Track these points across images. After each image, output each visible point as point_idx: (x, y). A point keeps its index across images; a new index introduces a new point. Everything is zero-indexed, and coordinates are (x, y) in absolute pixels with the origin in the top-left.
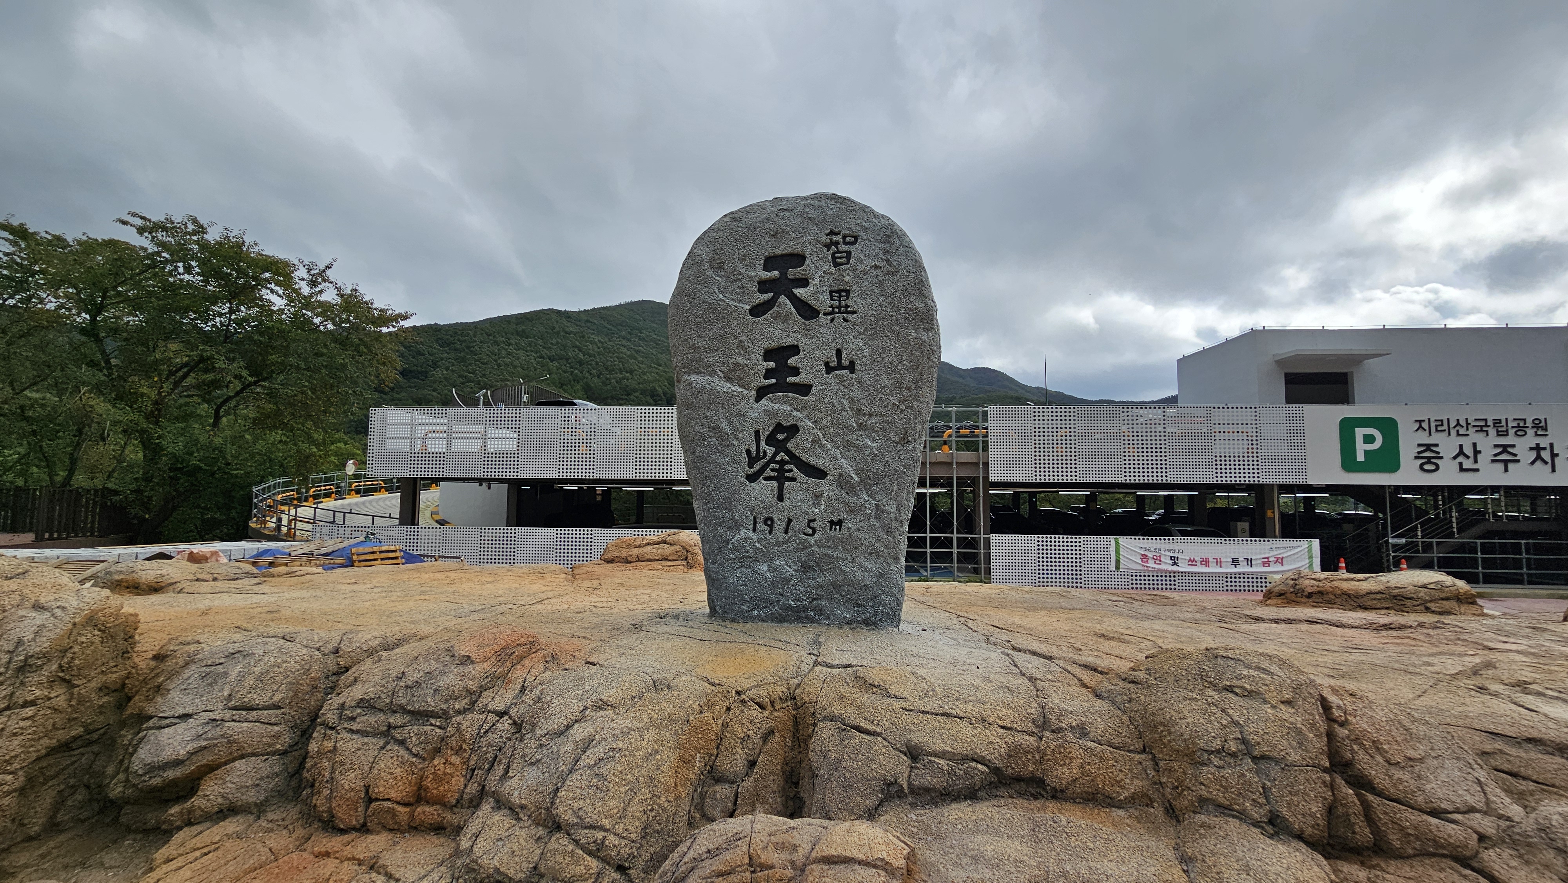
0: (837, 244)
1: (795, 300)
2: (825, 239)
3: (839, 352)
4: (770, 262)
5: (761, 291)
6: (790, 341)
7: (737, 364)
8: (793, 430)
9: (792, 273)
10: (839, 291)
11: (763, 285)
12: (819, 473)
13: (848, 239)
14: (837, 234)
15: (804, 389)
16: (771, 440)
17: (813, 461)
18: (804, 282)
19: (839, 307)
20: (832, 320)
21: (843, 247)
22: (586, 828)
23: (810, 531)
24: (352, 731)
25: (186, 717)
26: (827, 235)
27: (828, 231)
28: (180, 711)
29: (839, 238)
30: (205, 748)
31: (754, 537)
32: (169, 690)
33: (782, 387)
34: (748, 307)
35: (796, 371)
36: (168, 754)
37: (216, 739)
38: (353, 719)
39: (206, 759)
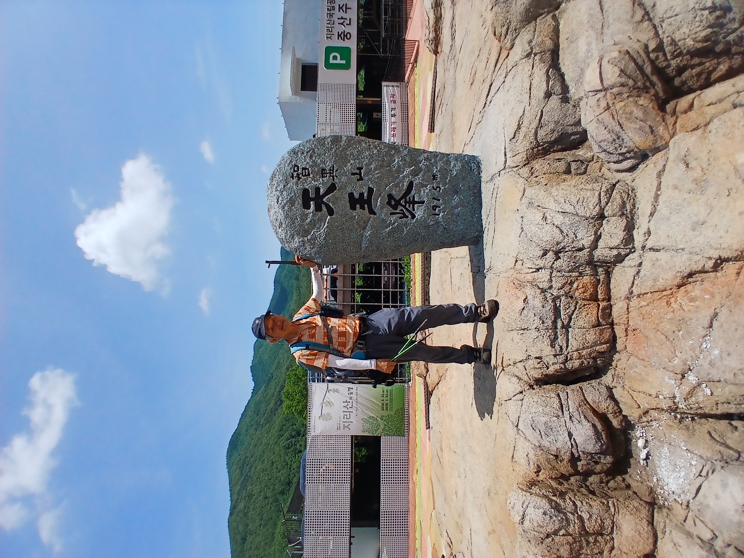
0: (298, 175)
1: (326, 193)
2: (295, 180)
3: (353, 174)
4: (306, 206)
5: (321, 210)
6: (347, 196)
7: (357, 223)
8: (390, 197)
9: (312, 195)
10: (322, 174)
11: (318, 209)
12: (411, 185)
13: (296, 169)
14: (293, 174)
15: (371, 190)
16: (395, 207)
17: (405, 187)
18: (318, 189)
19: (330, 173)
20: (337, 177)
21: (300, 171)
22: (601, 202)
23: (438, 189)
24: (567, 346)
25: (570, 435)
26: (293, 179)
27: (291, 179)
28: (567, 438)
29: (295, 174)
30: (584, 416)
31: (441, 214)
32: (557, 449)
33: (369, 202)
34: (329, 217)
35: (362, 194)
36: (590, 432)
37: (579, 412)
38: (561, 347)
39: (590, 414)
